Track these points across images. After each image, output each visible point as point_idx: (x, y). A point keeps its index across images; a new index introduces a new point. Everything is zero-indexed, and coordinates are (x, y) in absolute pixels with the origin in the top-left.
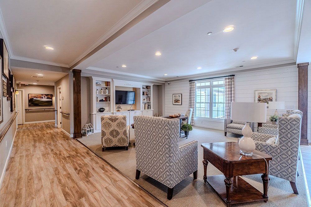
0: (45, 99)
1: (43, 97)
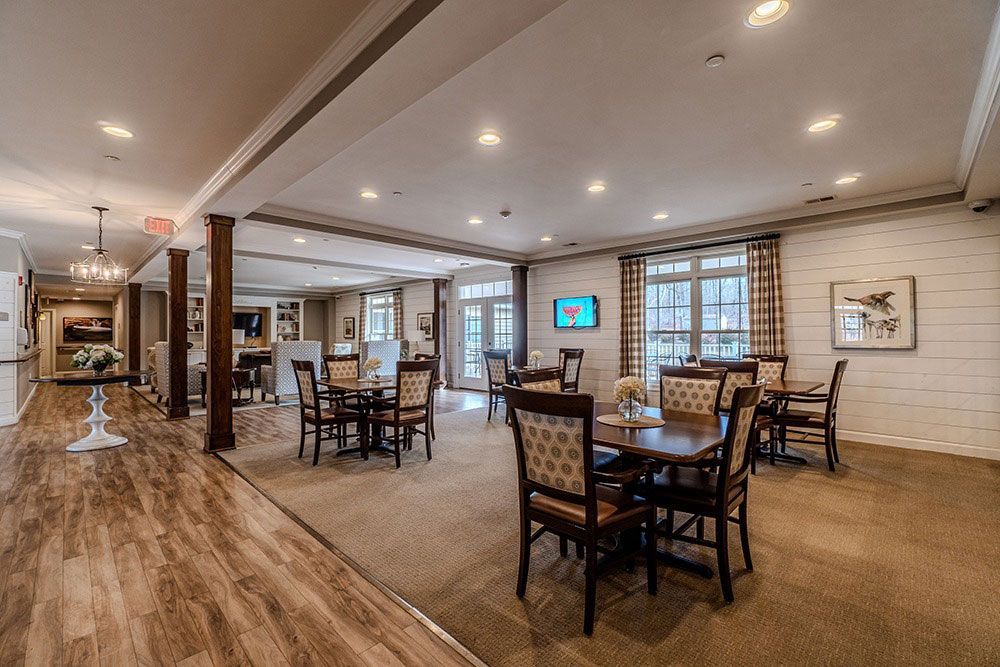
0: (96, 328)
1: (93, 323)
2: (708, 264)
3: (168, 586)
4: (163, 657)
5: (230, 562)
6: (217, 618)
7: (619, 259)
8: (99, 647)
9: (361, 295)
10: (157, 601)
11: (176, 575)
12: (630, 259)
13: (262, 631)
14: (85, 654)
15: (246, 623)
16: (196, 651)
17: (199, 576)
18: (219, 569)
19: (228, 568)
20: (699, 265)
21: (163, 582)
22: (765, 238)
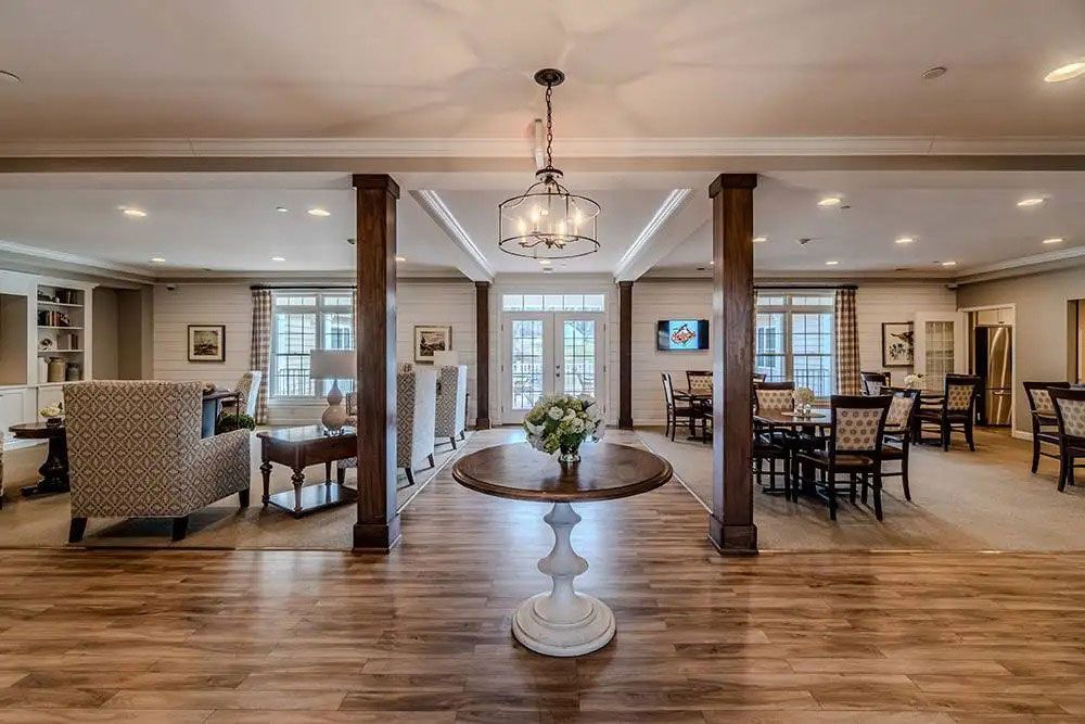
9: (253, 288)
22: (848, 287)
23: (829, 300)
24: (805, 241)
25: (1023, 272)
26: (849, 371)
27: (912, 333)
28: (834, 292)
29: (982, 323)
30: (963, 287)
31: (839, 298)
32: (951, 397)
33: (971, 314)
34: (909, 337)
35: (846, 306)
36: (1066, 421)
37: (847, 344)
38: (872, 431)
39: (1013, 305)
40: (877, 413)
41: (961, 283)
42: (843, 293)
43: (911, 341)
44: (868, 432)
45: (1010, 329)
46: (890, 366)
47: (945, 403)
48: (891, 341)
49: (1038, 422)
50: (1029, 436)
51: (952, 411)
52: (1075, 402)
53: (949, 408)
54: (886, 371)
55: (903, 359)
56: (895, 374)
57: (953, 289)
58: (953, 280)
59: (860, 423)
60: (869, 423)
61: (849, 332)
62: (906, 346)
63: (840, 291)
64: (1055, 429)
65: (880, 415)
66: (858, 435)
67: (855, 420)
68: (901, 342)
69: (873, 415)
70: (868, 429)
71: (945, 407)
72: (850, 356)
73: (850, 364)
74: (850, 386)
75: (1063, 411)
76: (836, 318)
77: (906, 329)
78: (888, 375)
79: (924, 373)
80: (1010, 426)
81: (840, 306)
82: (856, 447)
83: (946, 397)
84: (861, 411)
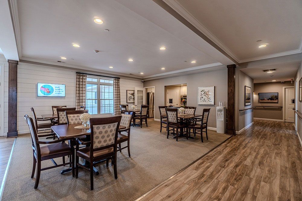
2: (102, 81)
3: (237, 179)
4: (251, 168)
5: (218, 173)
6: (237, 166)
7: (77, 73)
8: (262, 177)
10: (243, 178)
11: (232, 180)
12: (81, 74)
13: (233, 160)
14: (265, 178)
15: (234, 162)
16: (246, 165)
17: (228, 176)
18: (222, 173)
19: (221, 172)
20: (99, 81)
21: (237, 181)
22: (117, 78)
23: (112, 81)
24: (97, 51)
25: (157, 78)
26: (118, 105)
27: (134, 93)
28: (113, 79)
29: (148, 92)
30: (145, 81)
31: (115, 81)
32: (142, 111)
33: (146, 89)
34: (133, 94)
35: (117, 84)
36: (169, 117)
37: (117, 96)
38: (112, 135)
39: (154, 87)
40: (115, 125)
41: (144, 80)
42: (116, 79)
43: (134, 96)
44: (111, 136)
45: (154, 93)
46: (129, 103)
47: (141, 113)
48: (129, 95)
49: (162, 117)
50: (159, 120)
51: (143, 116)
52: (171, 112)
53: (142, 115)
54: (127, 104)
55: (132, 101)
56: (129, 105)
57: (143, 82)
58: (143, 79)
59: (106, 132)
60: (111, 131)
61: (118, 92)
62: (132, 97)
63: (115, 79)
64: (166, 119)
65: (116, 126)
66: (106, 138)
67: (104, 131)
68: (131, 96)
69: (113, 127)
70: (111, 134)
71: (141, 114)
72: (118, 100)
73: (118, 102)
74: (118, 109)
75: (168, 115)
76: (114, 87)
77: (132, 92)
78: (128, 105)
79: (137, 105)
80: (154, 117)
81: (115, 84)
82: (105, 144)
83: (141, 112)
84: (107, 126)
